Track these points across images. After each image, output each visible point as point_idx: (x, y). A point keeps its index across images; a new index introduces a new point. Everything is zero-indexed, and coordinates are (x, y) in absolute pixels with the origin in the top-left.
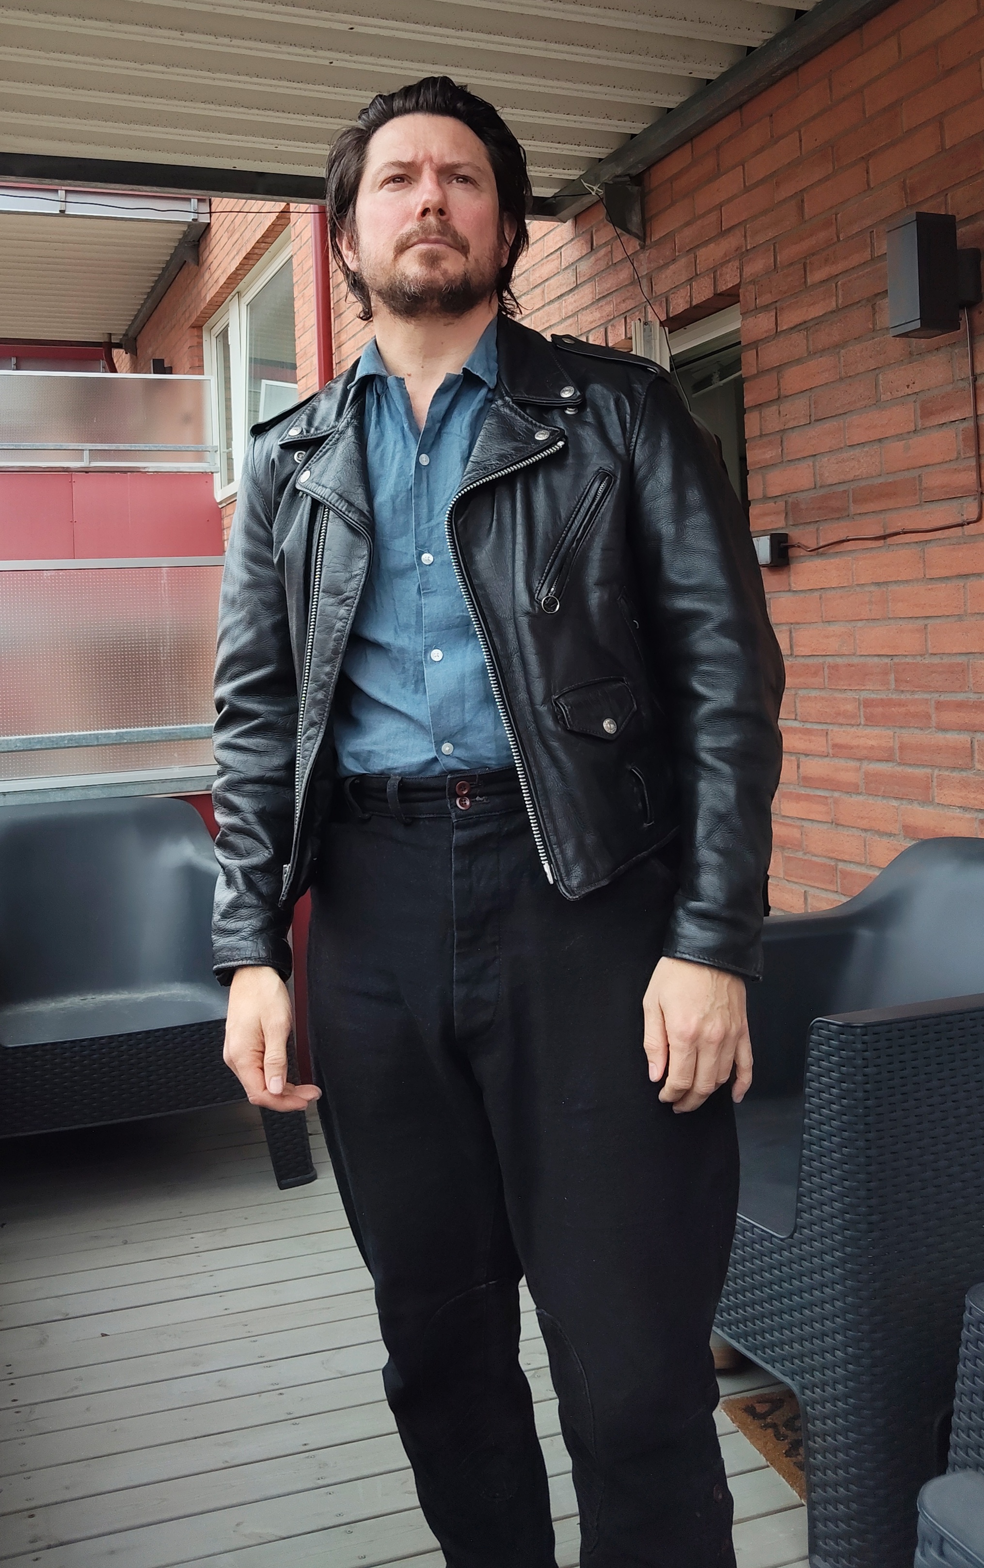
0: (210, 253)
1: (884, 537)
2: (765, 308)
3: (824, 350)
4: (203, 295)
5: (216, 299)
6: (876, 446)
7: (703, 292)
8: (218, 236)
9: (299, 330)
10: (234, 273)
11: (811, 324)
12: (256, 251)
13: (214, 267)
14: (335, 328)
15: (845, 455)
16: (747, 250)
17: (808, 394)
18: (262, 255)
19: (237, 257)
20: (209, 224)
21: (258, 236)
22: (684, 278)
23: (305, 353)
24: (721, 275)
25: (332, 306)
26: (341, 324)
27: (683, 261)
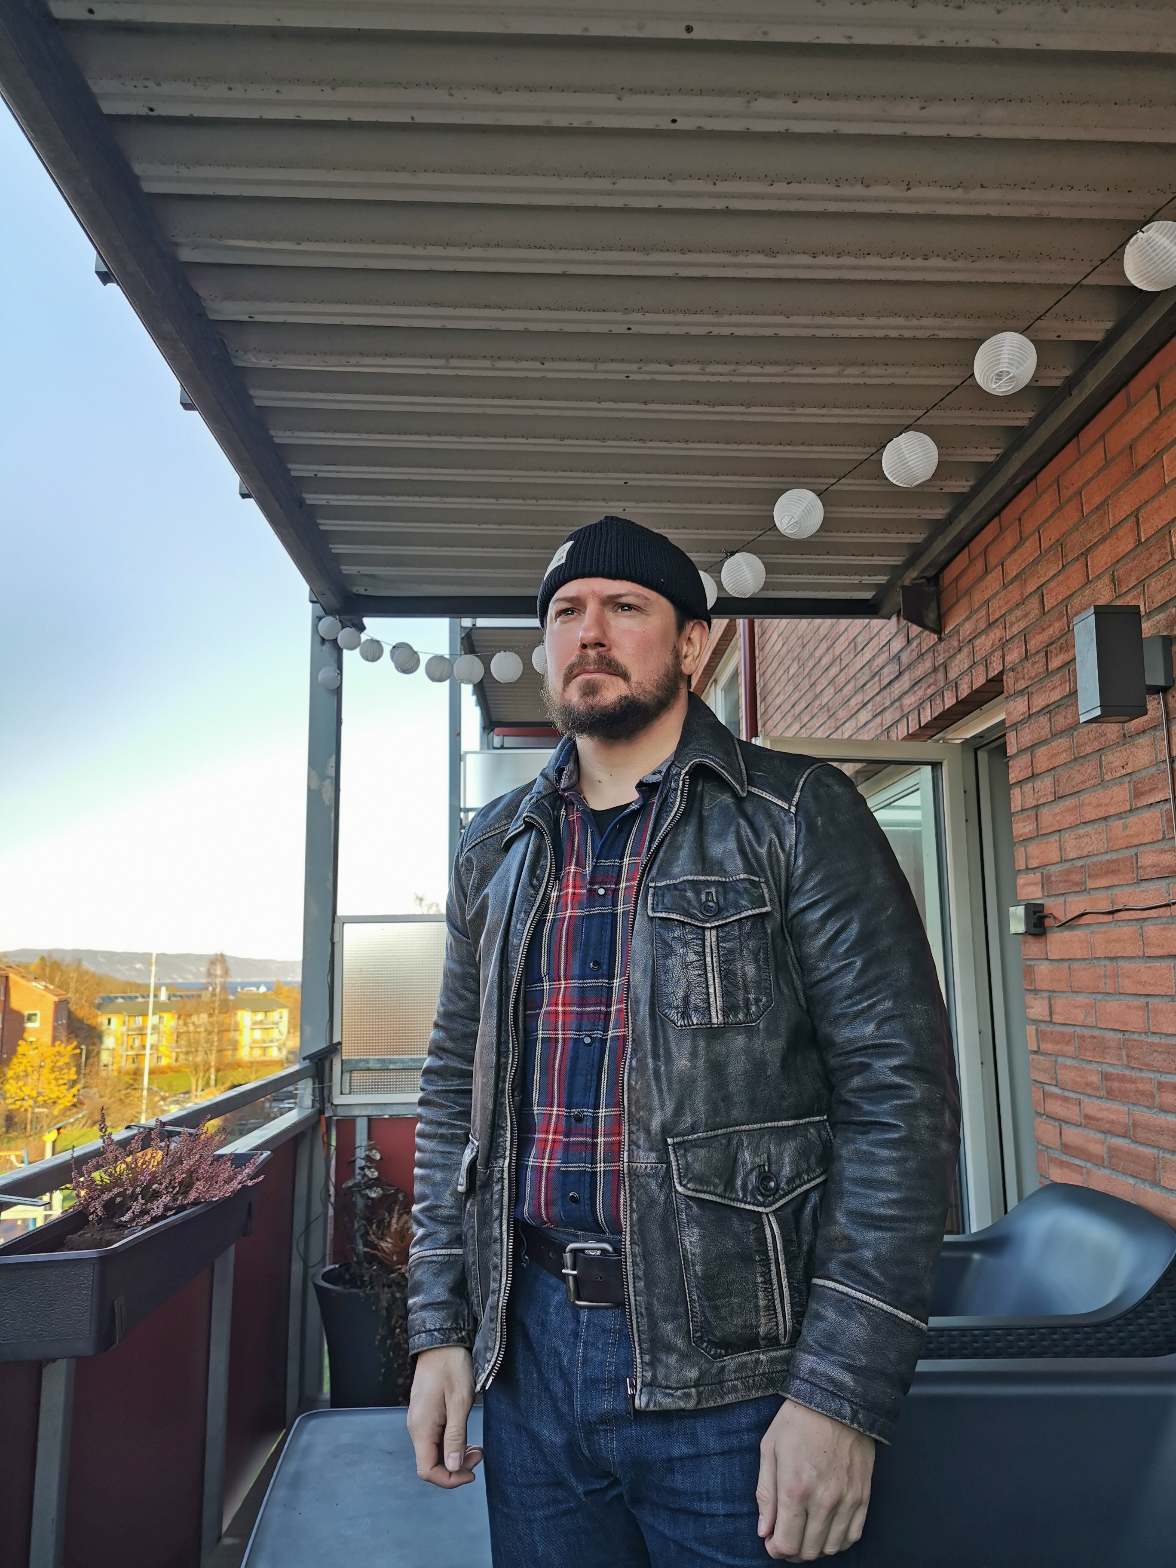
1: (1112, 913)
2: (1021, 692)
3: (1062, 732)
6: (1103, 824)
7: (980, 681)
11: (1051, 708)
15: (1081, 831)
16: (1007, 641)
17: (1053, 772)
22: (966, 666)
24: (991, 663)
27: (966, 650)
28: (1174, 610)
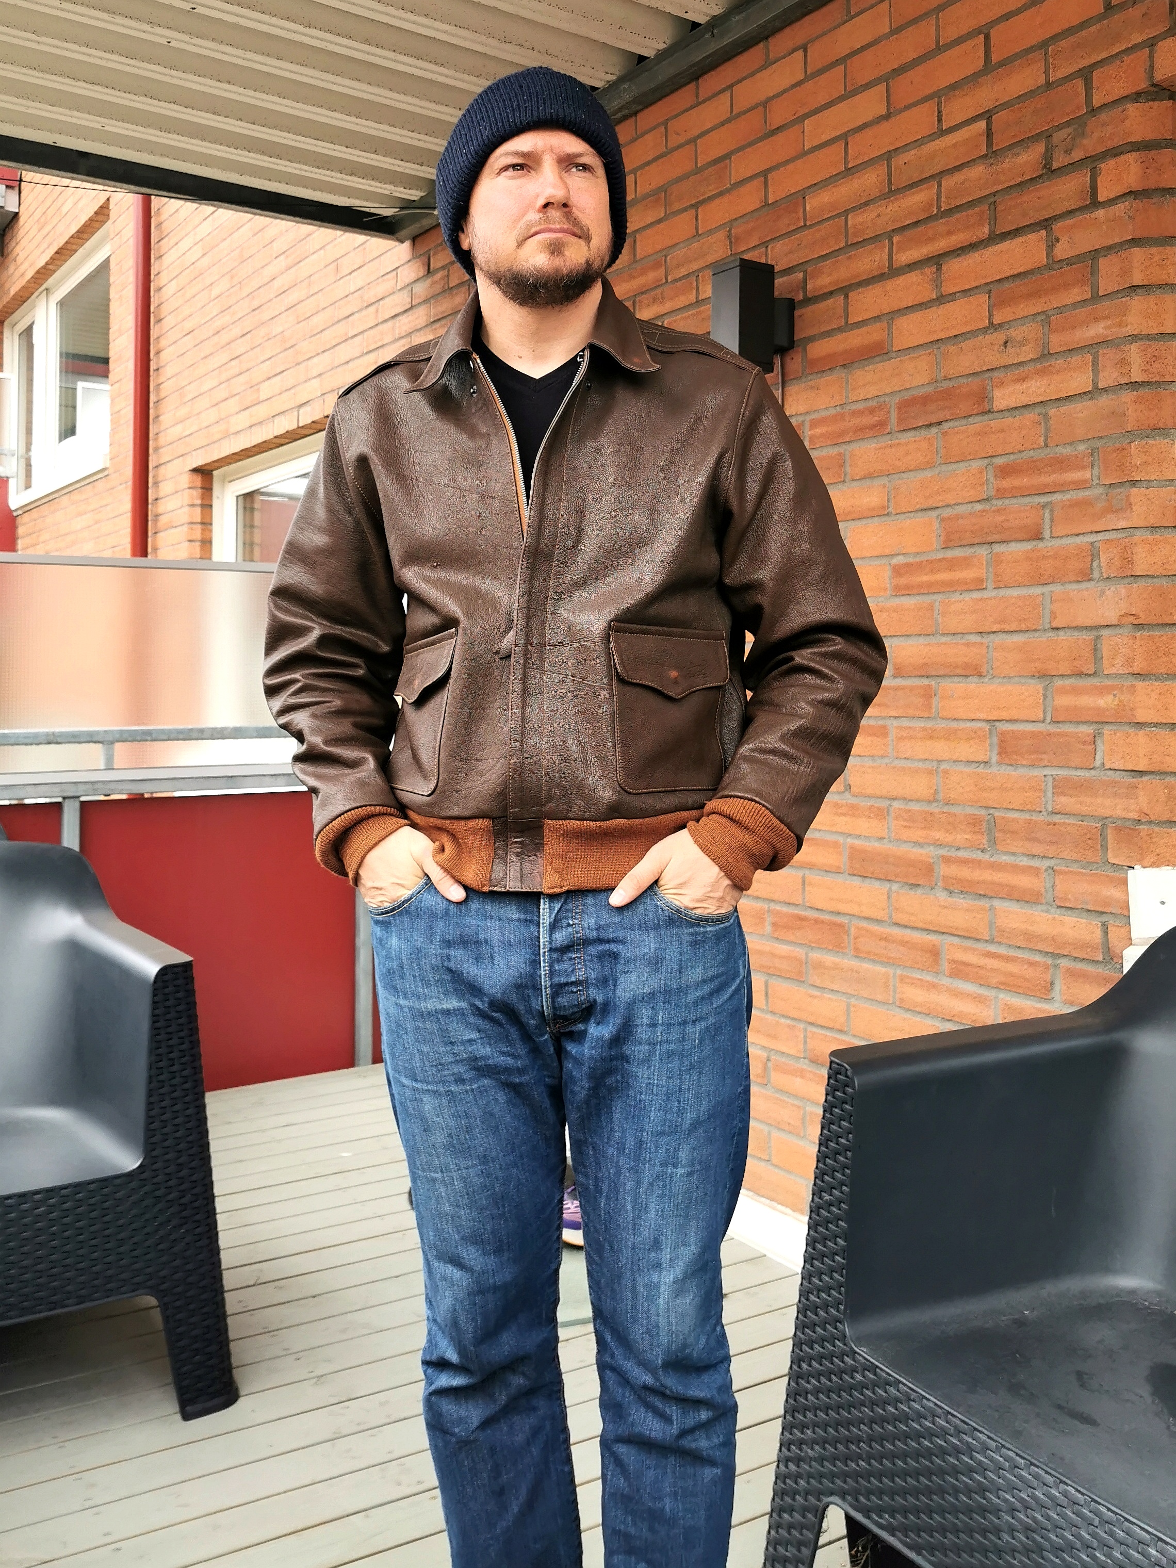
0: (18, 243)
4: (9, 286)
5: (21, 294)
8: (27, 227)
9: (114, 333)
10: (44, 268)
12: (69, 246)
13: (20, 259)
14: (154, 332)
18: (75, 251)
19: (47, 251)
20: (17, 213)
21: (73, 229)
23: (119, 356)
25: (152, 309)
26: (161, 330)
28: (801, 275)
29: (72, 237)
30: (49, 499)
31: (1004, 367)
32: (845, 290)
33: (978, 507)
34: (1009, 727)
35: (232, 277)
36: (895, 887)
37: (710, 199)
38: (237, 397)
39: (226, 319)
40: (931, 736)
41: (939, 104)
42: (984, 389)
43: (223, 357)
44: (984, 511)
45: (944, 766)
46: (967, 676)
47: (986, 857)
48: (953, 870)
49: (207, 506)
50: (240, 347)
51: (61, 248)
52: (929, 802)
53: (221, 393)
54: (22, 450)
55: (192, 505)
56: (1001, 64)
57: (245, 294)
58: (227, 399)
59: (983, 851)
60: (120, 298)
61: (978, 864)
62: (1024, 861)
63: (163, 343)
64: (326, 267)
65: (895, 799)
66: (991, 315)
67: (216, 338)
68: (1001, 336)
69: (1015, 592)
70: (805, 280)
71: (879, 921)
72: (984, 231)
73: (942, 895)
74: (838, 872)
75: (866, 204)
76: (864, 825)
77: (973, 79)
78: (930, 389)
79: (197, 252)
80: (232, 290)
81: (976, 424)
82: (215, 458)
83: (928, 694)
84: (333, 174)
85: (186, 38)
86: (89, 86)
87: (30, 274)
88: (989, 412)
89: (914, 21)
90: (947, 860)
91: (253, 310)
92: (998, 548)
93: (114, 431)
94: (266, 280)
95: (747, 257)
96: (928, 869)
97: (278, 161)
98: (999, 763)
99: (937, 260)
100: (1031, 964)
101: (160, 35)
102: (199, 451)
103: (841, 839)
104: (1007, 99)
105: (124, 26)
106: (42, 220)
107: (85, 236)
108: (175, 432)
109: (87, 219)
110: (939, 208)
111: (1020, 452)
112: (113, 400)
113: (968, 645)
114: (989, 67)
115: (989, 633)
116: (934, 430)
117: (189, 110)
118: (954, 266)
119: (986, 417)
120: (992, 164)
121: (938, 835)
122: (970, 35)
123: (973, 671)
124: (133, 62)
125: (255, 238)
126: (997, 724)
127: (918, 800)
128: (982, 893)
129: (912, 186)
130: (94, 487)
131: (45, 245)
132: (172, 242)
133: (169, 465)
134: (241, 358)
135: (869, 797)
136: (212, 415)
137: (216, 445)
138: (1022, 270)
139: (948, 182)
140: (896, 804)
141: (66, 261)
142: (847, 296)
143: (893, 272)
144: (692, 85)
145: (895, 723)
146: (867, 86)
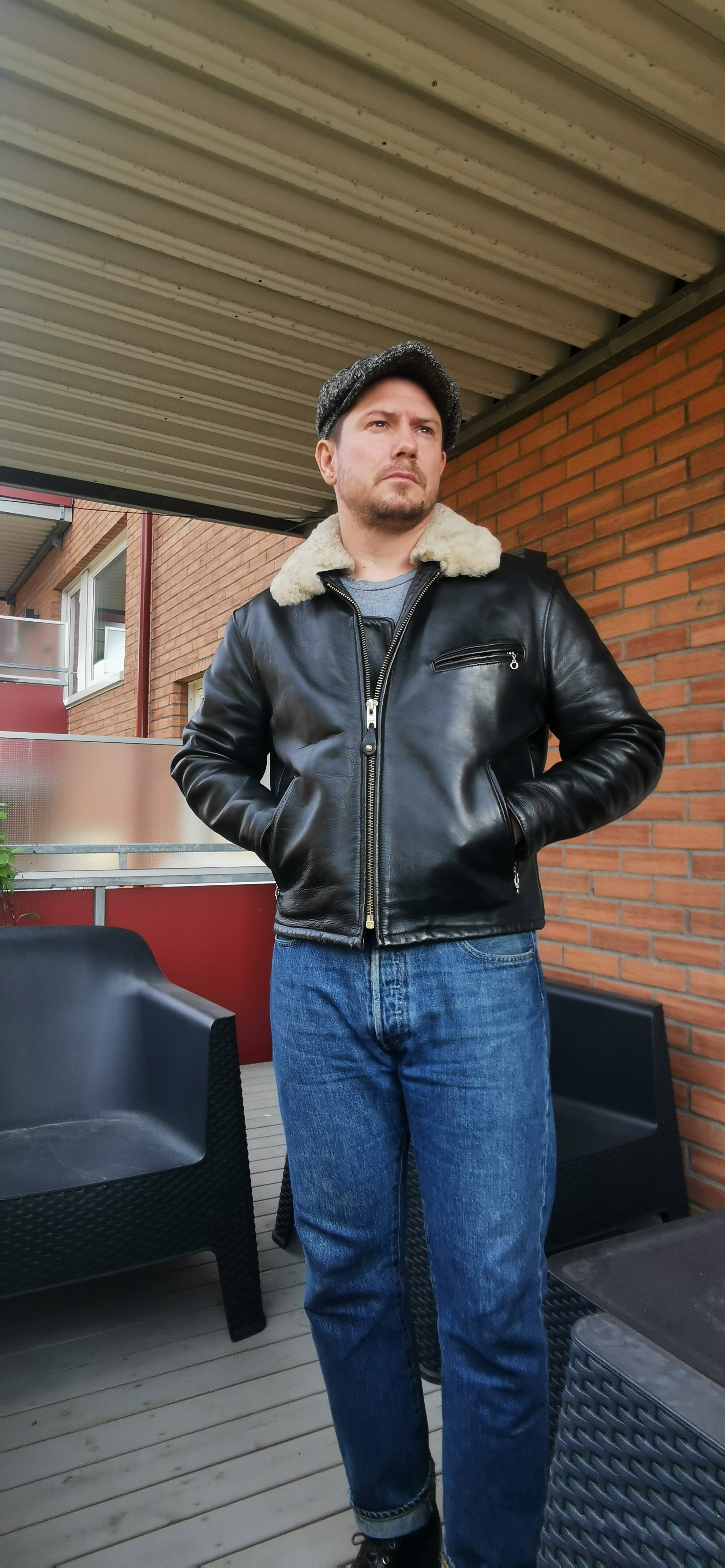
0: (71, 542)
4: (64, 569)
5: (72, 573)
8: (77, 532)
9: (128, 596)
10: (86, 556)
12: (102, 543)
13: (71, 552)
14: (153, 595)
18: (106, 546)
19: (89, 546)
20: (71, 523)
21: (105, 532)
23: (131, 612)
25: (152, 582)
26: (157, 594)
28: (564, 559)
29: (104, 537)
30: (88, 700)
31: (698, 618)
32: (593, 568)
33: (680, 710)
34: (699, 853)
35: (201, 561)
36: (623, 956)
37: (506, 510)
38: (204, 636)
39: (197, 587)
40: (648, 858)
41: (655, 449)
42: (685, 632)
43: (195, 611)
44: (685, 712)
45: (657, 878)
46: (671, 820)
47: (684, 938)
48: (661, 946)
49: (184, 705)
50: (205, 605)
51: (97, 544)
52: (646, 901)
53: (194, 634)
54: (72, 670)
55: (175, 704)
56: (696, 424)
57: (208, 572)
58: (197, 637)
59: (682, 933)
60: (132, 574)
61: (679, 942)
62: (709, 941)
63: (158, 602)
64: (259, 555)
65: (622, 898)
66: (690, 585)
67: (191, 600)
68: (695, 598)
69: (705, 766)
70: (567, 562)
71: (611, 978)
72: (686, 530)
73: (655, 962)
74: (585, 945)
75: (608, 513)
76: (602, 915)
77: (678, 434)
78: (648, 633)
79: (180, 546)
80: (201, 569)
81: (680, 655)
82: (190, 674)
83: (645, 831)
84: (265, 497)
85: (176, 416)
86: (118, 446)
87: (77, 561)
88: (689, 648)
89: (639, 397)
90: (658, 939)
91: (214, 582)
92: (695, 737)
93: (127, 657)
94: (222, 563)
95: (529, 547)
96: (645, 945)
97: (231, 489)
98: (693, 877)
99: (654, 549)
100: (713, 1008)
101: (160, 415)
102: (180, 671)
103: (588, 924)
104: (699, 446)
105: (139, 409)
106: (86, 527)
107: (112, 537)
108: (165, 658)
109: (113, 526)
110: (655, 515)
111: (709, 674)
112: (126, 638)
113: (673, 799)
114: (688, 426)
115: (687, 792)
116: (651, 660)
117: (177, 460)
118: (665, 553)
119: (686, 652)
120: (689, 488)
121: (652, 923)
122: (676, 405)
123: (676, 816)
124: (144, 431)
125: (216, 536)
126: (692, 851)
127: (639, 900)
128: (680, 961)
129: (638, 501)
130: (115, 692)
131: (88, 543)
132: (164, 540)
133: (161, 679)
134: (206, 612)
135: (607, 897)
136: (187, 648)
137: (190, 667)
138: (709, 555)
139: (661, 499)
140: (624, 902)
141: (100, 552)
142: (594, 573)
143: (626, 556)
144: (493, 439)
145: (624, 849)
146: (608, 438)
